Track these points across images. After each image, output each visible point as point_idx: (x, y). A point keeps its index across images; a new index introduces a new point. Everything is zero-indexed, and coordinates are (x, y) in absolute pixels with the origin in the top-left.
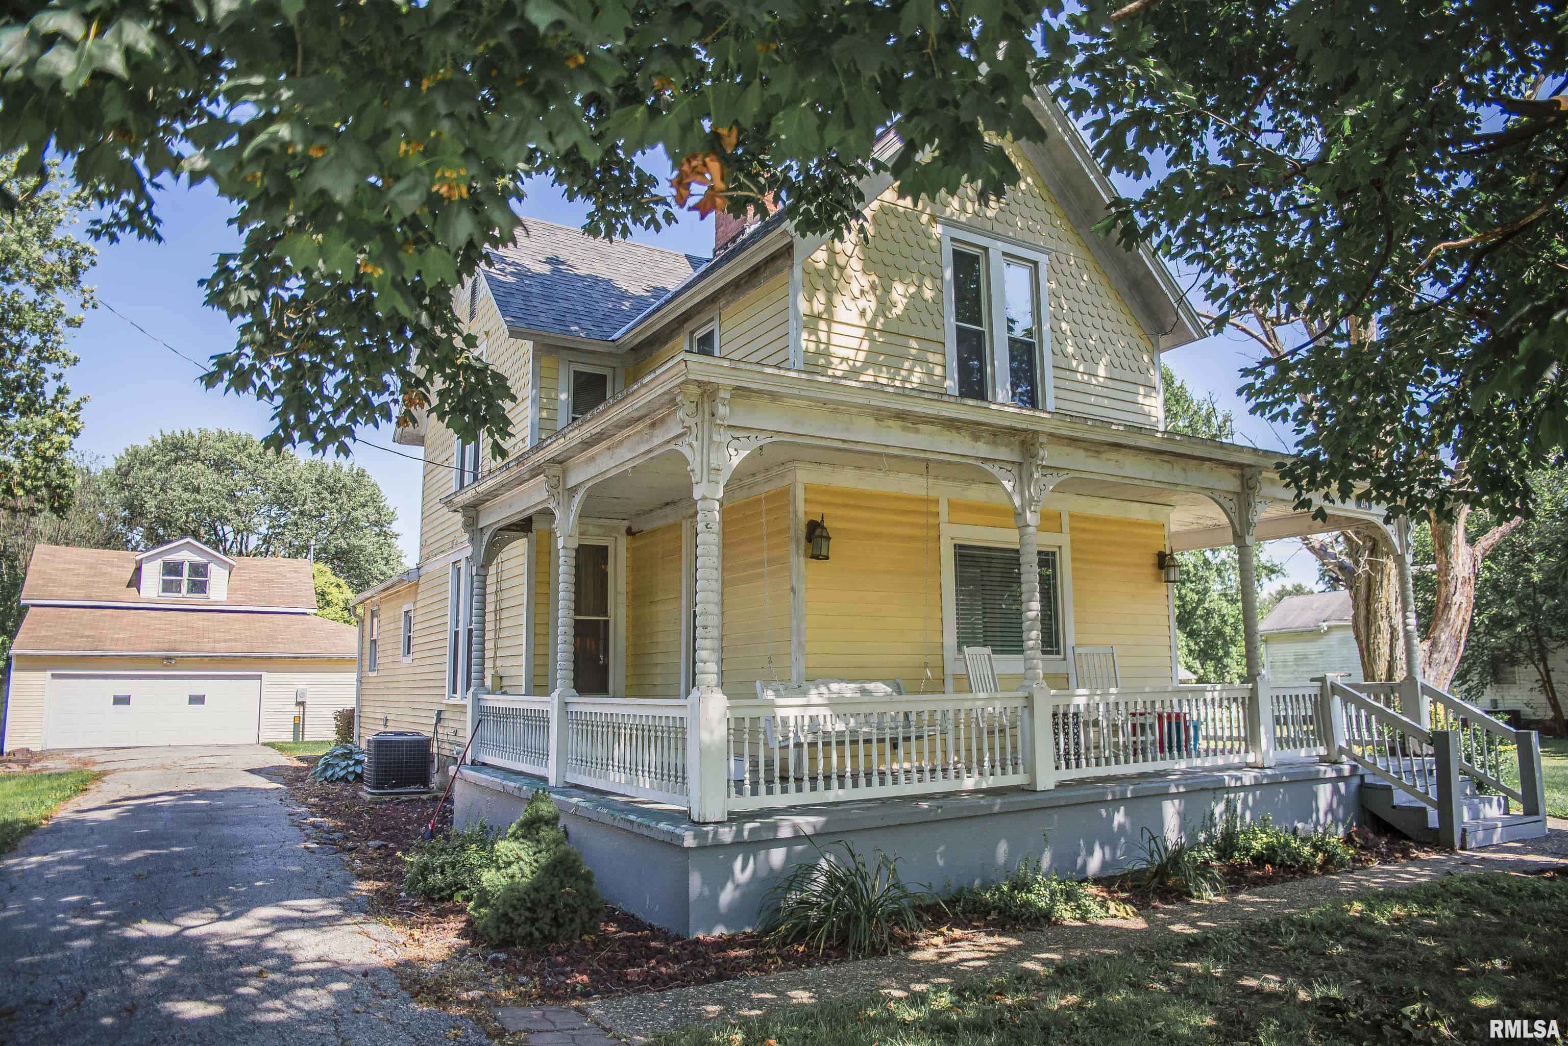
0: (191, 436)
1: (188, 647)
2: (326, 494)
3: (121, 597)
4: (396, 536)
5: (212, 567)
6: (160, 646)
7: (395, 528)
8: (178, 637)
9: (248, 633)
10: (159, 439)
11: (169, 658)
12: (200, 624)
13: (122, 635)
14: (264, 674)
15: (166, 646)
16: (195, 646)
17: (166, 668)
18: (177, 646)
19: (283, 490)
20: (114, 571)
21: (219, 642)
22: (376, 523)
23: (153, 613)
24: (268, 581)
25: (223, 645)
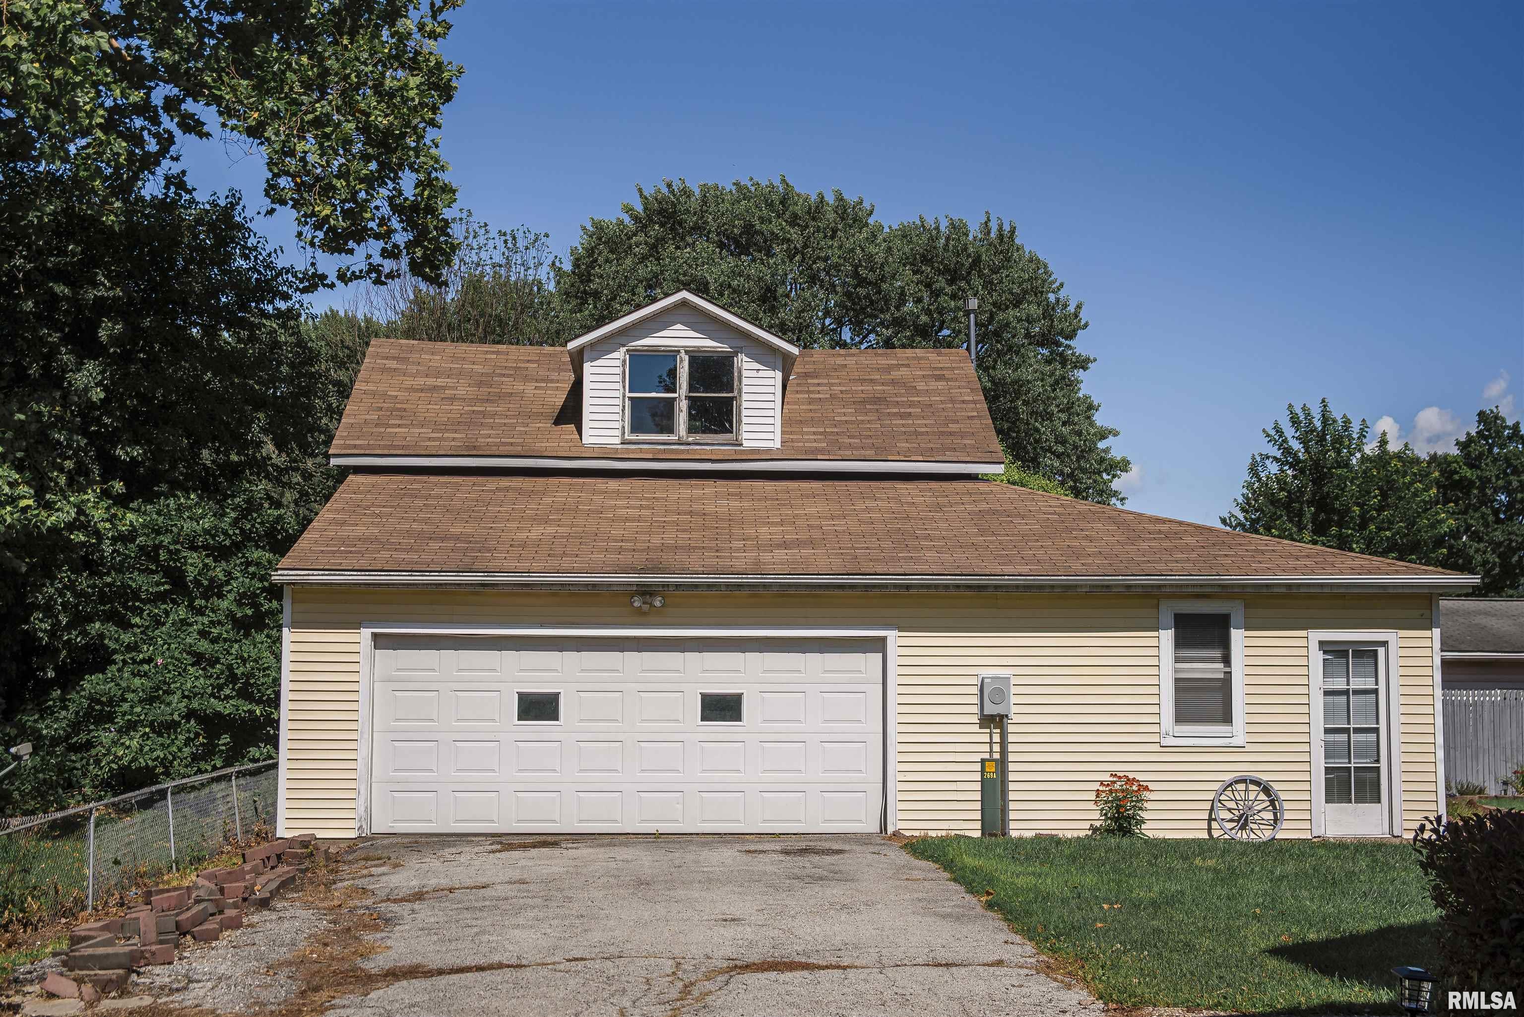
0: (687, 193)
1: (694, 561)
2: (941, 282)
3: (541, 446)
4: (1083, 364)
5: (746, 365)
6: (626, 558)
7: (1080, 345)
8: (669, 537)
9: (840, 525)
10: (639, 208)
11: (646, 591)
12: (723, 506)
13: (536, 532)
14: (892, 635)
15: (640, 559)
16: (711, 561)
17: (641, 618)
18: (668, 558)
19: (862, 282)
20: (529, 389)
21: (772, 546)
22: (1045, 340)
23: (613, 484)
24: (878, 400)
25: (780, 554)
